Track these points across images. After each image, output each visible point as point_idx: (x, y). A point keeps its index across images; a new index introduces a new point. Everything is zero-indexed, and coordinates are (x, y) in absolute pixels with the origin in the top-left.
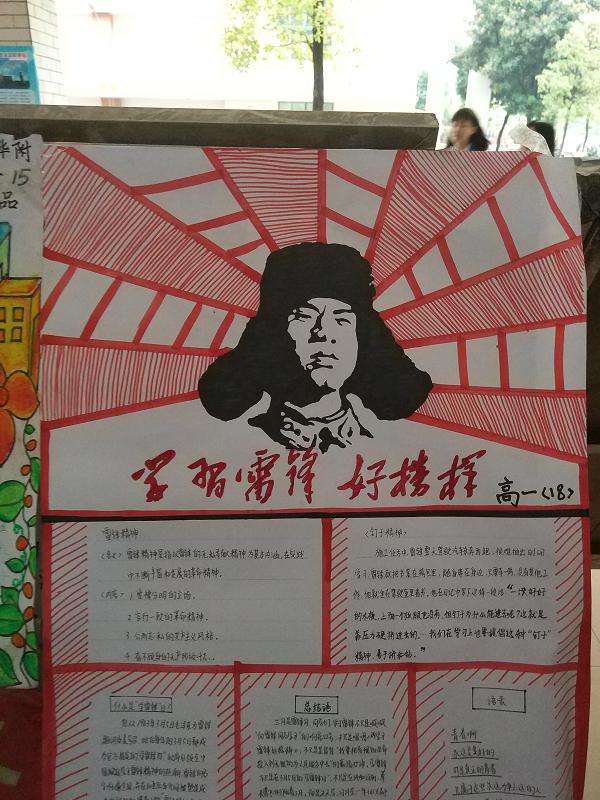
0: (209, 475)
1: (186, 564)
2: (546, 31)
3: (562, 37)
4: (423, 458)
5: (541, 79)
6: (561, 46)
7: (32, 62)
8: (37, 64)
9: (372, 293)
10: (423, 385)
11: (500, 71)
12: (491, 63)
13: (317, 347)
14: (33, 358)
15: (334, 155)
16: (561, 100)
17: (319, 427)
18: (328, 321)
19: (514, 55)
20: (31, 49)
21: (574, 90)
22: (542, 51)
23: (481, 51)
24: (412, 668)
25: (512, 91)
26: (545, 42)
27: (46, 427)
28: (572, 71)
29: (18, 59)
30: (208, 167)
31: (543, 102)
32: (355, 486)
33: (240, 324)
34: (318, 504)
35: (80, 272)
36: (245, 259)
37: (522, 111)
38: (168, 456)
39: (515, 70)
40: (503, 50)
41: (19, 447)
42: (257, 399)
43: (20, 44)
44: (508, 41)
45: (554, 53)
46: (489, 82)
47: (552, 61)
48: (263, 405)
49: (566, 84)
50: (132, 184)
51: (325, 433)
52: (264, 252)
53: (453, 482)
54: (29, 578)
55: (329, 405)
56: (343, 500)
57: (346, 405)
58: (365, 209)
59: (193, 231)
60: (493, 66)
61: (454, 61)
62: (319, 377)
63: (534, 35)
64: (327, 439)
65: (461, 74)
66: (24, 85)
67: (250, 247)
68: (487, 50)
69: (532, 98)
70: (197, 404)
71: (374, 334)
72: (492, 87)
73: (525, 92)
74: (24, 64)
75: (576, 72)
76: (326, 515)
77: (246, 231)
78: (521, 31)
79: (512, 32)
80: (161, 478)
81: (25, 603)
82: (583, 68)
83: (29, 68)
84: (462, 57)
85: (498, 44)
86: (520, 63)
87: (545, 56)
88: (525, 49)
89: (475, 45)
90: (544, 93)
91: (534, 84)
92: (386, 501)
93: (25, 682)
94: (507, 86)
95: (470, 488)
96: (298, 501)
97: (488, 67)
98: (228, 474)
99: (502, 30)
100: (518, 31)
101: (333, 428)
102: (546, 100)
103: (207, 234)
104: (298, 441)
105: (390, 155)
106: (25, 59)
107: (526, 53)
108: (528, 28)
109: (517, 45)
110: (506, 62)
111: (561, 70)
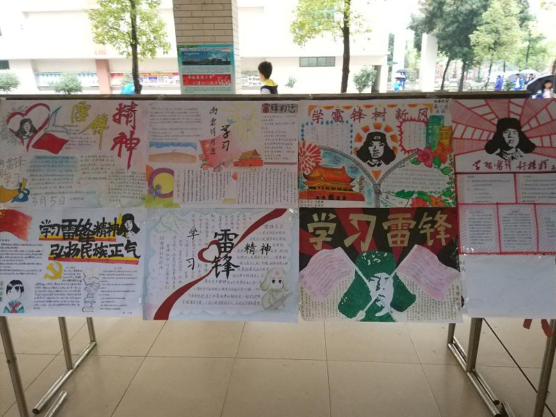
0: (488, 165)
1: (485, 183)
2: (474, 7)
3: (486, 10)
4: (534, 161)
5: (473, 37)
6: (485, 16)
7: (233, 52)
8: (235, 53)
9: (521, 128)
10: (534, 146)
11: (444, 33)
12: (437, 29)
13: (509, 139)
14: (451, 142)
15: (512, 100)
16: (486, 50)
17: (511, 155)
18: (512, 133)
19: (453, 23)
20: (232, 45)
21: (495, 43)
22: (472, 19)
23: (430, 21)
24: (535, 204)
25: (453, 45)
26: (474, 14)
27: (455, 156)
28: (493, 31)
29: (225, 50)
30: (485, 103)
31: (475, 51)
32: (520, 167)
33: (492, 135)
34: (512, 171)
35: (459, 125)
36: (493, 121)
37: (460, 57)
38: (480, 161)
39: (454, 32)
40: (445, 20)
41: (448, 160)
42: (497, 150)
43: (228, 43)
44: (449, 14)
45: (481, 20)
46: (436, 40)
47: (480, 25)
48: (498, 151)
49: (489, 39)
50: (468, 107)
51: (512, 157)
52: (497, 120)
53: (541, 166)
54: (453, 185)
55: (513, 151)
56: (518, 170)
57: (517, 151)
58: (519, 111)
59: (481, 116)
60: (439, 30)
61: (412, 28)
62: (510, 145)
63: (467, 10)
64: (513, 158)
65: (417, 35)
66: (228, 63)
67: (494, 119)
68: (434, 20)
69: (466, 49)
70: (484, 151)
71: (522, 136)
72: (439, 43)
73: (461, 45)
74: (229, 53)
75: (497, 32)
76: (515, 173)
77: (493, 116)
78: (457, 7)
79: (451, 8)
80: (479, 165)
81: (452, 190)
82: (501, 29)
83: (231, 55)
84: (417, 25)
85: (442, 16)
86: (458, 27)
87: (474, 22)
88: (460, 18)
89: (426, 17)
90: (474, 46)
91: (468, 40)
92: (527, 170)
93: (453, 206)
94: (449, 42)
95: (545, 167)
96: (508, 170)
97: (436, 31)
98: (492, 165)
99: (444, 7)
100: (455, 8)
101: (514, 155)
102: (477, 50)
103: (485, 117)
104: (506, 158)
105: (524, 100)
106: (229, 51)
107: (461, 21)
108: (462, 5)
109: (455, 16)
110: (448, 27)
111: (485, 31)
